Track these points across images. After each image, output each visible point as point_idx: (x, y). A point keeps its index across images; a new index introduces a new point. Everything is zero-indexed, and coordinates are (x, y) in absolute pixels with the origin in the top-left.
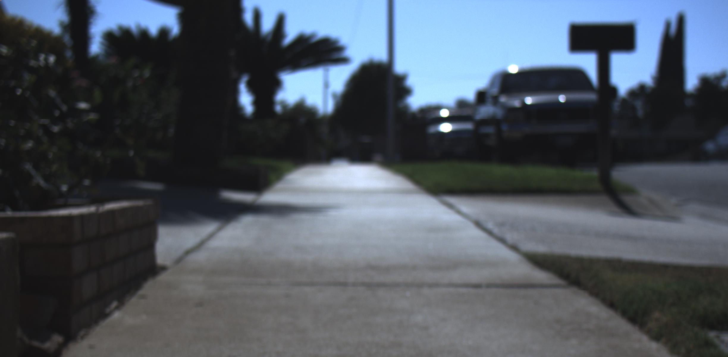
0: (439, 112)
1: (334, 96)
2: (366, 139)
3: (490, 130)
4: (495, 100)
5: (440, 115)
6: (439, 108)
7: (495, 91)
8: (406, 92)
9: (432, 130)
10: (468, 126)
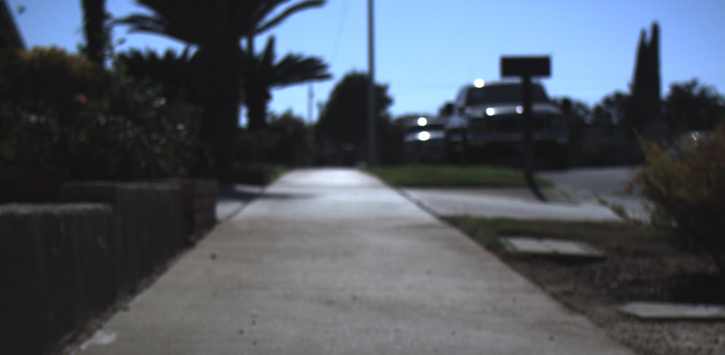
0: (417, 121)
1: (319, 105)
2: (349, 147)
3: (457, 138)
4: (461, 111)
5: (417, 124)
6: (416, 117)
7: (462, 102)
8: (387, 101)
9: (409, 138)
10: (439, 135)
